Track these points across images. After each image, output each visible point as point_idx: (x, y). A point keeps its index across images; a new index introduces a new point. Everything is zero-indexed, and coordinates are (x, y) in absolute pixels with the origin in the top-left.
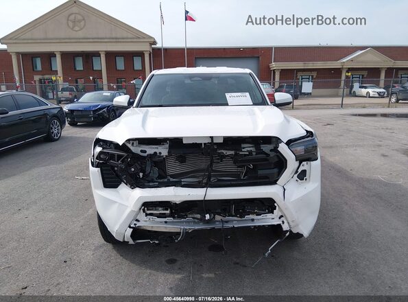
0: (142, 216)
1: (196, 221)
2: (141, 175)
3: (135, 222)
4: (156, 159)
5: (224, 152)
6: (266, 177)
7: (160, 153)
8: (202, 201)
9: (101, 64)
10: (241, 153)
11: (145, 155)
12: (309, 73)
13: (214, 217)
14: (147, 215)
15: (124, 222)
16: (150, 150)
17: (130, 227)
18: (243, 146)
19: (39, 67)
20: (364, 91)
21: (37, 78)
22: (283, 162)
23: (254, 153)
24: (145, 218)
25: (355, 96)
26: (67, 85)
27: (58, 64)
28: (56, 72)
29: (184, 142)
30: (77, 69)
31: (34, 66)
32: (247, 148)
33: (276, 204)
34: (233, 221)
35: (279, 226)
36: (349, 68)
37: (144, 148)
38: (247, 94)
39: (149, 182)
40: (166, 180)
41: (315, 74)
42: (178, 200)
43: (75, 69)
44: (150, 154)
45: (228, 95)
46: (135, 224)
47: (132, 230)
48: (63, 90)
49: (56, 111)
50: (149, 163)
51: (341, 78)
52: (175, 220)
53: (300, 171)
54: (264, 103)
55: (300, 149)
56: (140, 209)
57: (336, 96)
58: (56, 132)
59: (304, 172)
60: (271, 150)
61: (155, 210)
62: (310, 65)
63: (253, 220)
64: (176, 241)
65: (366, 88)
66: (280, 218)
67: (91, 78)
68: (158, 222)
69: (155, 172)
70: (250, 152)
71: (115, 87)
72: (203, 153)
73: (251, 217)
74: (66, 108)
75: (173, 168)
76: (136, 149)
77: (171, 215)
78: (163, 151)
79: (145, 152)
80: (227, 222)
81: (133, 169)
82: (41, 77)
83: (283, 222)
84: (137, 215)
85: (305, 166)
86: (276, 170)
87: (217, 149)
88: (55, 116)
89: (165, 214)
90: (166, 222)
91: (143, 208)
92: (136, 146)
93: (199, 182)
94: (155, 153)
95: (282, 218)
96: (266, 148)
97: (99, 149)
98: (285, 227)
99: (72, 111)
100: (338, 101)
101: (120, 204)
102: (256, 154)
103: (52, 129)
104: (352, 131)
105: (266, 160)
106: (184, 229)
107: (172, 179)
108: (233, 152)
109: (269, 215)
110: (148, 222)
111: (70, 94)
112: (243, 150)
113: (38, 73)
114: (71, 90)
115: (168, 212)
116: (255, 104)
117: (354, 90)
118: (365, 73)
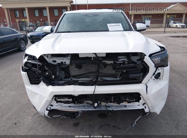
0: (54, 103)
1: (89, 105)
2: (53, 77)
3: (50, 107)
4: (63, 66)
5: (107, 62)
6: (135, 79)
7: (65, 62)
8: (92, 94)
9: (47, 13)
10: (117, 62)
11: (55, 63)
12: (148, 16)
13: (100, 103)
14: (57, 102)
15: (43, 106)
16: (59, 60)
17: (47, 110)
18: (119, 57)
19: (18, 15)
20: (175, 25)
21: (17, 20)
22: (146, 68)
23: (126, 63)
24: (56, 104)
25: (170, 27)
26: (31, 24)
27: (26, 14)
28: (26, 18)
29: (80, 57)
30: (36, 16)
31: (16, 15)
32: (122, 59)
33: (141, 97)
34: (112, 106)
35: (143, 109)
36: (167, 14)
37: (55, 59)
38: (120, 24)
39: (59, 80)
40: (70, 79)
41: (151, 16)
42: (76, 94)
43: (35, 16)
44: (59, 63)
45: (108, 25)
46: (50, 108)
47: (48, 111)
48: (30, 26)
49: (22, 36)
50: (58, 69)
51: (163, 18)
52: (75, 105)
53: (156, 73)
54: (130, 29)
55: (157, 60)
56: (53, 99)
57: (161, 27)
58: (23, 47)
59: (159, 74)
60: (138, 60)
61: (63, 99)
62: (149, 12)
63: (125, 106)
64: (77, 117)
65: (175, 23)
66: (143, 105)
67: (41, 20)
68: (64, 107)
69: (63, 74)
70: (124, 62)
71: (53, 24)
72: (92, 63)
73: (124, 104)
74: (29, 35)
75: (74, 71)
76: (50, 60)
77: (73, 102)
78: (67, 61)
79: (55, 61)
80: (109, 107)
81: (47, 74)
82: (19, 20)
83: (145, 107)
84: (51, 102)
85: (160, 70)
86: (141, 74)
87: (102, 60)
88: (22, 39)
89: (69, 101)
90: (70, 106)
91: (54, 98)
92: (50, 58)
93: (91, 81)
94: (62, 62)
95: (145, 105)
96: (134, 59)
97: (25, 60)
98: (147, 110)
99: (32, 36)
100: (163, 30)
101: (40, 95)
102: (128, 63)
103: (21, 45)
104: (172, 45)
105: (135, 67)
106: (81, 111)
107: (73, 79)
108: (112, 62)
109: (137, 103)
110: (58, 107)
111: (33, 28)
112: (119, 60)
113: (18, 18)
114: (33, 26)
115: (71, 100)
116: (125, 30)
117: (170, 24)
118: (175, 16)
